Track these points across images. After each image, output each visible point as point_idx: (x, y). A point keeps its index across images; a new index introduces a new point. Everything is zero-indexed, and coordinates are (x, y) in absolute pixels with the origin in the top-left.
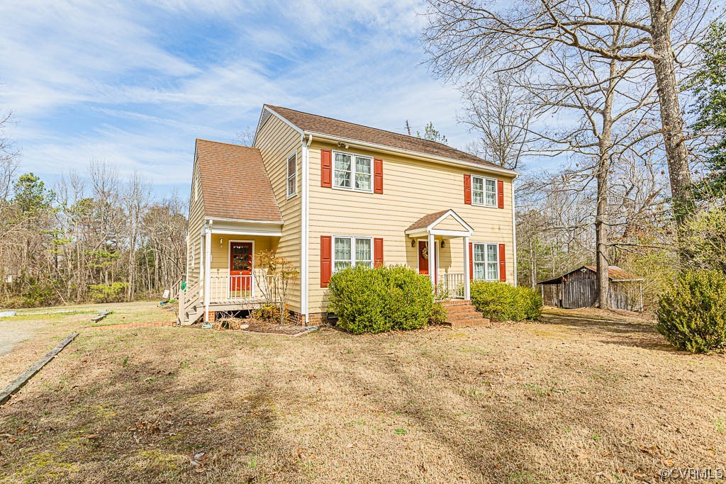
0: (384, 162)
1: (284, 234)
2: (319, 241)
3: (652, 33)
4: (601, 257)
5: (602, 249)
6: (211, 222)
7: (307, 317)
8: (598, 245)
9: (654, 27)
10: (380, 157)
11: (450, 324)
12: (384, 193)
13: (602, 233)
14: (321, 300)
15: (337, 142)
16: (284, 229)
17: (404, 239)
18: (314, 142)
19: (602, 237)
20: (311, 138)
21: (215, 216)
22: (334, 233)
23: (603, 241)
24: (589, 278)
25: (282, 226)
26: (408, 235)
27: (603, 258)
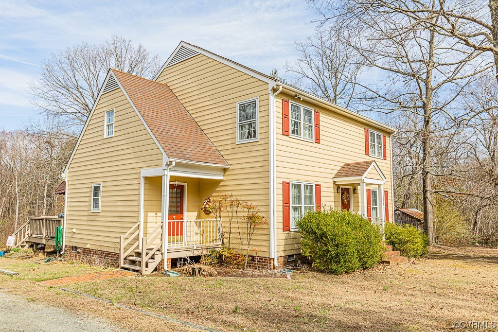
0: (321, 115)
1: (228, 178)
2: (281, 186)
3: (493, 32)
4: (428, 202)
5: (428, 195)
6: (174, 164)
7: (276, 261)
8: (425, 192)
9: (494, 27)
10: (318, 110)
11: (389, 262)
12: (321, 143)
13: (428, 181)
14: (283, 244)
15: (294, 94)
16: (227, 173)
17: (332, 185)
18: (282, 93)
19: (428, 185)
20: (281, 89)
21: (179, 157)
22: (293, 179)
23: (429, 188)
24: (402, 219)
25: (225, 170)
26: (335, 182)
27: (429, 202)
